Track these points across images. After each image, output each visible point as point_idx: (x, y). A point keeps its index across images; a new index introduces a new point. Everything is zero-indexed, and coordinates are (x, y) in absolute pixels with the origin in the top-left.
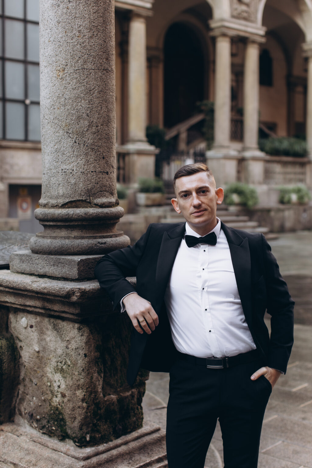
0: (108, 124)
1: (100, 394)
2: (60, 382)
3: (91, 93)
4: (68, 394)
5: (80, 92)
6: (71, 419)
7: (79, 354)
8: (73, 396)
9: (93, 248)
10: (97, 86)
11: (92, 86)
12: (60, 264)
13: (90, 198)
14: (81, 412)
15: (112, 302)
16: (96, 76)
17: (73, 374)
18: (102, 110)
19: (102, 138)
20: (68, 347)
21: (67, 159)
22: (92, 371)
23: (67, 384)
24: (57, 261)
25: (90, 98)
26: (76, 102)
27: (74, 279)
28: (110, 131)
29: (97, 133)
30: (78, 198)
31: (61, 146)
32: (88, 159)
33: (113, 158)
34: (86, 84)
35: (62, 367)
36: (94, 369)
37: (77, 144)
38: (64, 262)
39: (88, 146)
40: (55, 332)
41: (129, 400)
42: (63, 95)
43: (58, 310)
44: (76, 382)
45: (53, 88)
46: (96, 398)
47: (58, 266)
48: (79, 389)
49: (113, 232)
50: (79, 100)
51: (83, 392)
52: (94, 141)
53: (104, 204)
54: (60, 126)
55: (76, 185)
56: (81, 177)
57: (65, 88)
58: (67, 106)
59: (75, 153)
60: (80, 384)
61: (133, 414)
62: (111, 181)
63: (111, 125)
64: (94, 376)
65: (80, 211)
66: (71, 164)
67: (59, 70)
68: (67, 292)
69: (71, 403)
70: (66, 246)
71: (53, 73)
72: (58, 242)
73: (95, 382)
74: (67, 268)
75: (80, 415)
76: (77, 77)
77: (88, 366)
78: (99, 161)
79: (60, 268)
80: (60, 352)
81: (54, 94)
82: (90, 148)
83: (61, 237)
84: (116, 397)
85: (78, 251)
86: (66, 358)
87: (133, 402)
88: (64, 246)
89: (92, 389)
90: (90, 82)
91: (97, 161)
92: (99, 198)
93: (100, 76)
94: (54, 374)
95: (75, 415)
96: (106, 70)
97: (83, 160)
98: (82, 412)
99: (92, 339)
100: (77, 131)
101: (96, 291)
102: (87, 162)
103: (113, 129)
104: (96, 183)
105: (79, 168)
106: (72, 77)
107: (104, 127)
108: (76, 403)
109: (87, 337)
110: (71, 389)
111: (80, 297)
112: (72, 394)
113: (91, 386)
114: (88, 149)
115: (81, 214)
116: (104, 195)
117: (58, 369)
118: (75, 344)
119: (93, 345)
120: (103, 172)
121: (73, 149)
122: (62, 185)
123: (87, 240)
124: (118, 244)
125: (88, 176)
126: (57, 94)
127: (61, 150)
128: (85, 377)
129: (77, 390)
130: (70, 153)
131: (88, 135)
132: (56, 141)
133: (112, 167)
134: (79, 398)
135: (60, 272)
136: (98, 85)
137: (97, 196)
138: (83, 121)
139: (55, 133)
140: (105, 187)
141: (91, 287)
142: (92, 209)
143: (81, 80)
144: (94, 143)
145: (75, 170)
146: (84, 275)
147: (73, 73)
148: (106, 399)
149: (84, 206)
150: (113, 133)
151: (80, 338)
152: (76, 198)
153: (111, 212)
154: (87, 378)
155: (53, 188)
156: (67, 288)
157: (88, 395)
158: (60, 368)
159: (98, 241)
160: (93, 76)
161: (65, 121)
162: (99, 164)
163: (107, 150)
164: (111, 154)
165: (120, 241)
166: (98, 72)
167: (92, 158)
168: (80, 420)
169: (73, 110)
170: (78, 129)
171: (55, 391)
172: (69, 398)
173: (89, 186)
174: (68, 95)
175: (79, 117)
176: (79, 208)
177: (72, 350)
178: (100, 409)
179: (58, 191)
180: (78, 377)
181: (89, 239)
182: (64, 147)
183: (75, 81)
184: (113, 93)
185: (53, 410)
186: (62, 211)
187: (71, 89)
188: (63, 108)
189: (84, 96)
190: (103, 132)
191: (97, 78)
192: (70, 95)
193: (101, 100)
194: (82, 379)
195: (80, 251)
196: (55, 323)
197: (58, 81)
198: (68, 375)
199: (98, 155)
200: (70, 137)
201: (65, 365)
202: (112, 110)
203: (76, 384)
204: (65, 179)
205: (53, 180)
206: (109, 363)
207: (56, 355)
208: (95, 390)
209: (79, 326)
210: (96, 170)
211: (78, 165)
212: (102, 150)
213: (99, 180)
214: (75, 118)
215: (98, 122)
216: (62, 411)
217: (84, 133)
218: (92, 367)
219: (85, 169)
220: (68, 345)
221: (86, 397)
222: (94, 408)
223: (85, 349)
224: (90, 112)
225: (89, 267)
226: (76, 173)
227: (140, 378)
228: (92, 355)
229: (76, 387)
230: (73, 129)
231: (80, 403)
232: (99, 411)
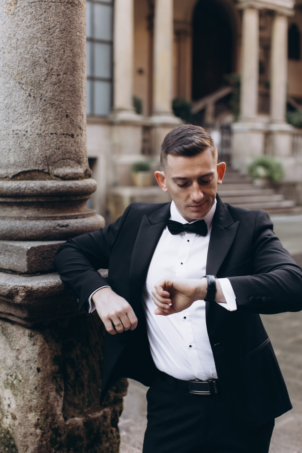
0: (73, 72)
1: (59, 418)
2: (10, 400)
3: (50, 32)
4: (19, 417)
5: (36, 31)
6: (23, 447)
7: (31, 368)
8: (24, 420)
9: (50, 232)
10: (58, 24)
11: (52, 23)
12: (7, 252)
13: (48, 168)
14: (33, 440)
15: (78, 300)
16: (58, 10)
17: (24, 392)
18: (65, 54)
19: (65, 90)
20: (18, 357)
21: (20, 117)
22: (48, 389)
23: (18, 404)
24: (3, 248)
25: (49, 39)
26: (30, 43)
27: (23, 272)
28: (76, 81)
29: (59, 83)
30: (33, 167)
31: (12, 101)
32: (47, 118)
33: (81, 117)
34: (44, 20)
35: (12, 382)
36: (51, 387)
37: (32, 98)
38: (12, 249)
39: (46, 100)
40: (4, 337)
41: (100, 422)
42: (14, 35)
43: (3, 311)
44: (27, 403)
45: (3, 27)
46: (53, 422)
47: (4, 254)
48: (31, 411)
49: (80, 211)
50: (34, 41)
51: (36, 416)
52: (54, 94)
53: (67, 175)
54: (11, 74)
55: (30, 151)
56: (37, 140)
57: (18, 25)
58: (19, 49)
59: (29, 109)
60: (33, 405)
61: (105, 438)
62: (77, 146)
63: (78, 74)
64: (50, 396)
65: (34, 185)
66: (25, 123)
67: (10, 4)
68: (8, 291)
69: (23, 427)
70: (16, 229)
71: (3, 7)
72: (6, 224)
73: (52, 403)
74: (15, 258)
75: (33, 444)
76: (32, 12)
77: (42, 383)
78: (61, 120)
79: (7, 258)
80: (10, 363)
81: (4, 34)
82: (49, 104)
83: (11, 218)
84: (82, 419)
85: (31, 236)
86: (17, 371)
87: (105, 424)
88: (13, 229)
89: (48, 412)
90: (50, 18)
91: (58, 119)
92: (61, 167)
93: (63, 11)
94: (4, 389)
95: (27, 443)
96: (71, 3)
97: (40, 118)
98: (35, 440)
99: (48, 349)
100: (32, 81)
101: (47, 290)
102: (44, 121)
103: (80, 79)
104: (56, 149)
105: (34, 129)
106: (26, 11)
107: (68, 76)
108: (27, 428)
109: (41, 347)
110: (22, 410)
111: (26, 297)
112: (23, 417)
113: (47, 408)
114: (46, 105)
115: (35, 188)
116: (68, 164)
117: (8, 384)
118: (26, 355)
119: (49, 357)
120: (67, 134)
121: (27, 104)
122: (13, 151)
123: (44, 221)
124: (85, 227)
125: (46, 139)
126: (7, 34)
127: (12, 106)
128: (39, 397)
129: (29, 413)
130: (23, 110)
131: (46, 86)
132: (6, 94)
133: (79, 128)
134: (31, 422)
135: (7, 263)
136: (61, 22)
137: (58, 165)
138: (40, 69)
139: (5, 84)
140: (69, 153)
141: (41, 284)
142: (51, 181)
143: (38, 16)
144: (54, 97)
145: (29, 131)
146: (36, 267)
147: (27, 7)
148: (67, 423)
149: (41, 178)
150: (80, 85)
151: (31, 348)
152: (31, 168)
153: (77, 186)
154: (41, 398)
155: (3, 155)
156: (9, 285)
157: (43, 419)
158: (10, 382)
159: (58, 223)
160: (54, 11)
161: (17, 68)
162: (61, 124)
163: (72, 106)
164: (78, 112)
165: (88, 224)
166: (60, 5)
167: (52, 116)
168: (33, 451)
169: (26, 54)
170: (33, 78)
171: (5, 410)
172: (20, 421)
173: (47, 152)
174: (20, 34)
175: (34, 63)
176: (35, 180)
177: (23, 361)
178: (60, 436)
179: (8, 158)
180: (30, 397)
181: (46, 220)
182: (15, 102)
183: (29, 16)
184: (81, 33)
185: (4, 433)
186: (12, 184)
187: (25, 27)
188: (15, 52)
189: (41, 35)
190: (66, 83)
191: (59, 13)
192: (24, 35)
193: (64, 41)
194: (35, 399)
195: (33, 236)
196: (3, 326)
197: (9, 17)
198: (19, 393)
199: (60, 112)
200: (23, 89)
201: (16, 380)
202: (79, 55)
203: (27, 405)
204: (17, 143)
205: (3, 144)
206: (72, 378)
207: (6, 366)
208: (53, 412)
209: (30, 333)
210: (57, 131)
211: (33, 124)
212: (66, 105)
213: (61, 145)
214: (30, 64)
215: (60, 69)
216: (14, 435)
217: (41, 83)
218: (47, 384)
219: (43, 130)
220: (18, 355)
221: (40, 421)
222: (51, 434)
223: (37, 362)
224: (49, 56)
225: (44, 257)
226: (31, 135)
227: (115, 394)
228: (48, 369)
229: (28, 409)
230: (27, 78)
231: (33, 429)
232: (58, 439)
